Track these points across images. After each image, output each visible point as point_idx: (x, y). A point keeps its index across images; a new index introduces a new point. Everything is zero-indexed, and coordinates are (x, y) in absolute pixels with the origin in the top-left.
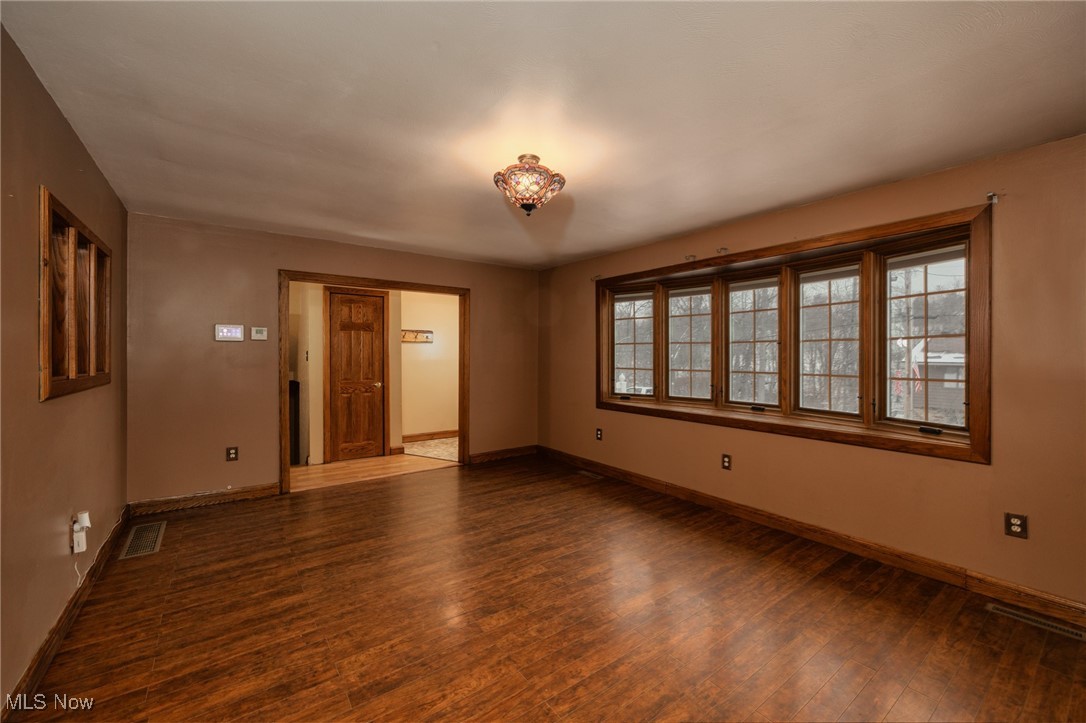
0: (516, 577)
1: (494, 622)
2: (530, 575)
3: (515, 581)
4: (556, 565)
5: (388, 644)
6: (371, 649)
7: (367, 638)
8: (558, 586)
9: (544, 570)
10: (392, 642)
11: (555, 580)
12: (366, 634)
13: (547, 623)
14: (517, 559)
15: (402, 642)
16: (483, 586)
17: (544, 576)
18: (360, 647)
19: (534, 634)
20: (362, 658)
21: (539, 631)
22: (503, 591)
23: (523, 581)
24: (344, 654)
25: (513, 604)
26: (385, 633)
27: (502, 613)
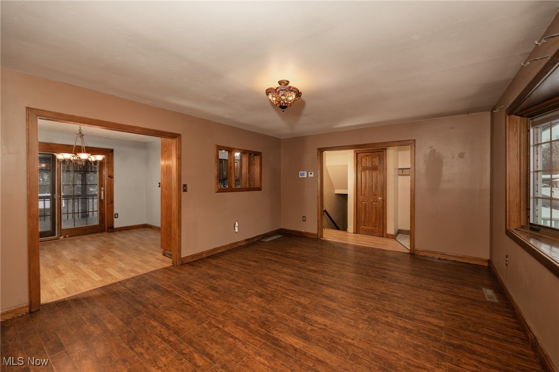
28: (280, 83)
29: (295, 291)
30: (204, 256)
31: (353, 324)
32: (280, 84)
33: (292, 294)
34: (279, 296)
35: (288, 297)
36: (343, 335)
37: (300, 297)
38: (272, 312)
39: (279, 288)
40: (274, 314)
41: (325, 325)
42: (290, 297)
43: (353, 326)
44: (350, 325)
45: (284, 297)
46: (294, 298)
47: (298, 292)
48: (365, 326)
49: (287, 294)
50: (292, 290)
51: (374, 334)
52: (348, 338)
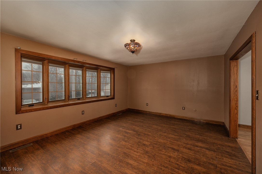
5: (165, 153)
6: (169, 155)
7: (167, 157)
10: (164, 153)
12: (167, 158)
15: (163, 152)
18: (170, 157)
20: (172, 155)
24: (174, 158)
26: (163, 155)
29: (127, 148)
32: (131, 41)
33: (129, 146)
34: (135, 145)
35: (131, 144)
37: (124, 145)
38: (137, 138)
39: (136, 150)
40: (136, 137)
42: (130, 144)
45: (133, 144)
46: (128, 144)
47: (125, 147)
49: (131, 146)
50: (129, 149)
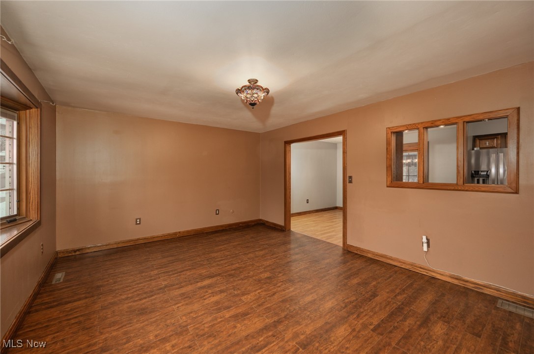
0: (259, 293)
1: (266, 275)
2: (251, 294)
3: (259, 291)
4: (235, 302)
8: (238, 289)
9: (243, 298)
11: (239, 292)
13: (246, 275)
14: (259, 305)
16: (275, 288)
17: (243, 294)
19: (251, 272)
21: (249, 273)
22: (264, 286)
23: (255, 291)
25: (259, 281)
27: (263, 278)
28: (249, 81)
30: (370, 256)
31: (192, 315)
32: (249, 83)
36: (187, 304)
41: (205, 299)
43: (189, 313)
44: (191, 312)
48: (181, 321)
51: (169, 321)
52: (182, 305)
